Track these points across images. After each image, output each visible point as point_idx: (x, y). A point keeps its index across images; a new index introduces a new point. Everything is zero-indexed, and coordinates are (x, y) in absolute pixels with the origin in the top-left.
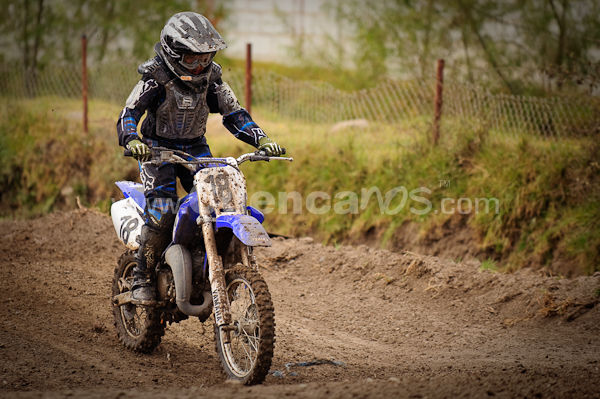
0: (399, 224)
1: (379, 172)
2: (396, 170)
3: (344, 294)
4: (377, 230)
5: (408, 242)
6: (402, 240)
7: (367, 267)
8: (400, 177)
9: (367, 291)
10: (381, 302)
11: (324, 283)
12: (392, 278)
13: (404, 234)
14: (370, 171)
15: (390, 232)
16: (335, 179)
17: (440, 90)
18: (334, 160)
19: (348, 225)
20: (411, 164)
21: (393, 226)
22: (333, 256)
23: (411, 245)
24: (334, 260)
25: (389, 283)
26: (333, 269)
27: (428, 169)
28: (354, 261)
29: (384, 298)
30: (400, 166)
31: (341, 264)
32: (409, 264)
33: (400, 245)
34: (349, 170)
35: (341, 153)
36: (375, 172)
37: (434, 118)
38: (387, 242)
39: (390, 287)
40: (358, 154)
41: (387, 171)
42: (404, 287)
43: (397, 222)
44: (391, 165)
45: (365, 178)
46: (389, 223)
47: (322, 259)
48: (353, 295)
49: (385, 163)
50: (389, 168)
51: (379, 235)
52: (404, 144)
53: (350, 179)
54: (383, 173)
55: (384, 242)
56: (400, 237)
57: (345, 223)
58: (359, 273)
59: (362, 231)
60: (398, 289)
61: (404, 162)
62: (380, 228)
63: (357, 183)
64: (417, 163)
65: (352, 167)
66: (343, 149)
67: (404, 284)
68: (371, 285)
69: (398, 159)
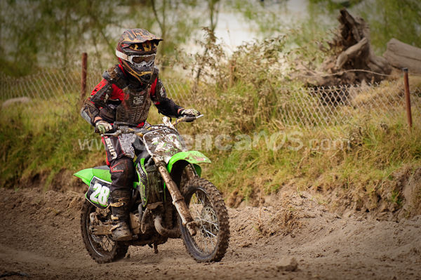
0: (58, 172)
1: (42, 134)
2: (54, 132)
3: (24, 224)
4: (40, 177)
5: (64, 185)
6: (60, 183)
7: (40, 204)
8: (58, 138)
9: (41, 221)
10: (52, 228)
11: (8, 216)
12: (59, 211)
13: (61, 179)
14: (35, 134)
15: (50, 177)
16: (8, 141)
17: (85, 75)
18: (8, 127)
19: (19, 174)
20: (65, 128)
21: (53, 173)
22: (14, 196)
23: (66, 187)
24: (15, 199)
25: (57, 214)
26: (15, 206)
27: (77, 132)
28: (30, 199)
29: (54, 225)
30: (57, 131)
31: (20, 202)
32: (71, 200)
33: (58, 187)
34: (20, 134)
35: (13, 121)
36: (38, 135)
37: (81, 95)
38: (48, 184)
39: (58, 217)
40: (25, 122)
41: (47, 134)
42: (68, 217)
43: (55, 170)
44: (50, 129)
45: (31, 139)
46: (50, 171)
47: (6, 199)
48: (31, 224)
49: (46, 128)
50: (48, 131)
51: (42, 180)
52: (60, 114)
53: (20, 140)
54: (44, 135)
55: (46, 185)
56: (59, 181)
57: (17, 172)
58: (34, 208)
59: (30, 178)
60: (64, 218)
61: (60, 127)
62: (43, 175)
63: (25, 143)
64: (69, 127)
65: (21, 132)
66: (14, 119)
67: (68, 214)
68: (43, 216)
69: (55, 125)
